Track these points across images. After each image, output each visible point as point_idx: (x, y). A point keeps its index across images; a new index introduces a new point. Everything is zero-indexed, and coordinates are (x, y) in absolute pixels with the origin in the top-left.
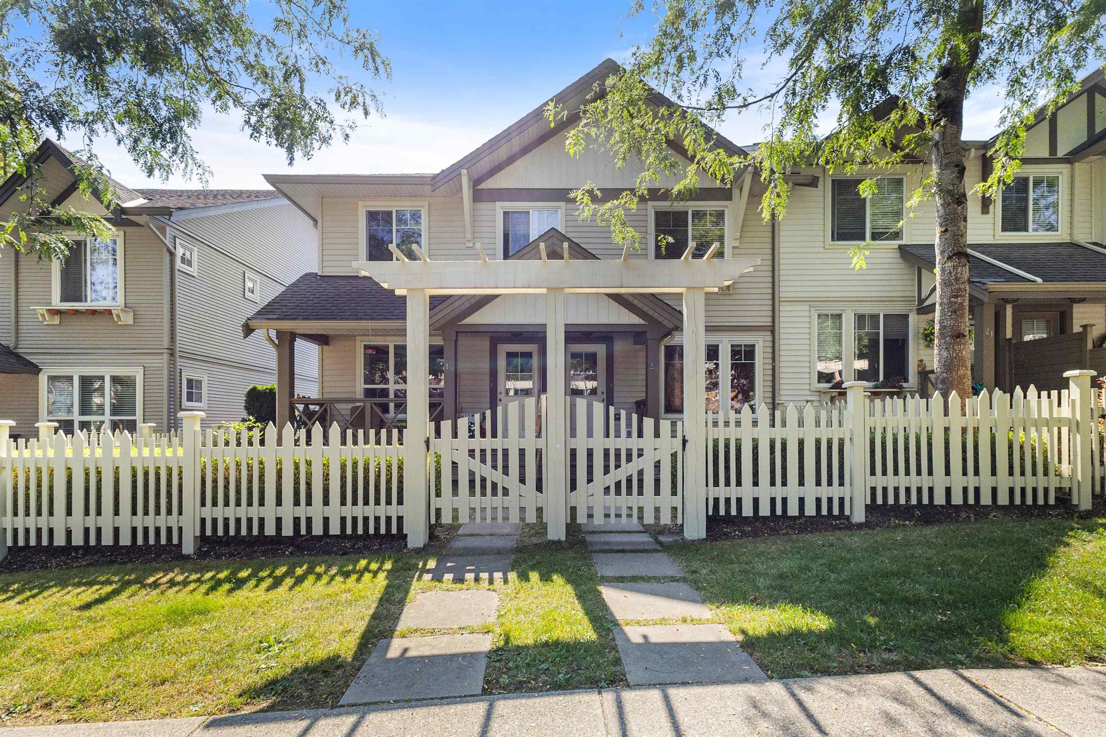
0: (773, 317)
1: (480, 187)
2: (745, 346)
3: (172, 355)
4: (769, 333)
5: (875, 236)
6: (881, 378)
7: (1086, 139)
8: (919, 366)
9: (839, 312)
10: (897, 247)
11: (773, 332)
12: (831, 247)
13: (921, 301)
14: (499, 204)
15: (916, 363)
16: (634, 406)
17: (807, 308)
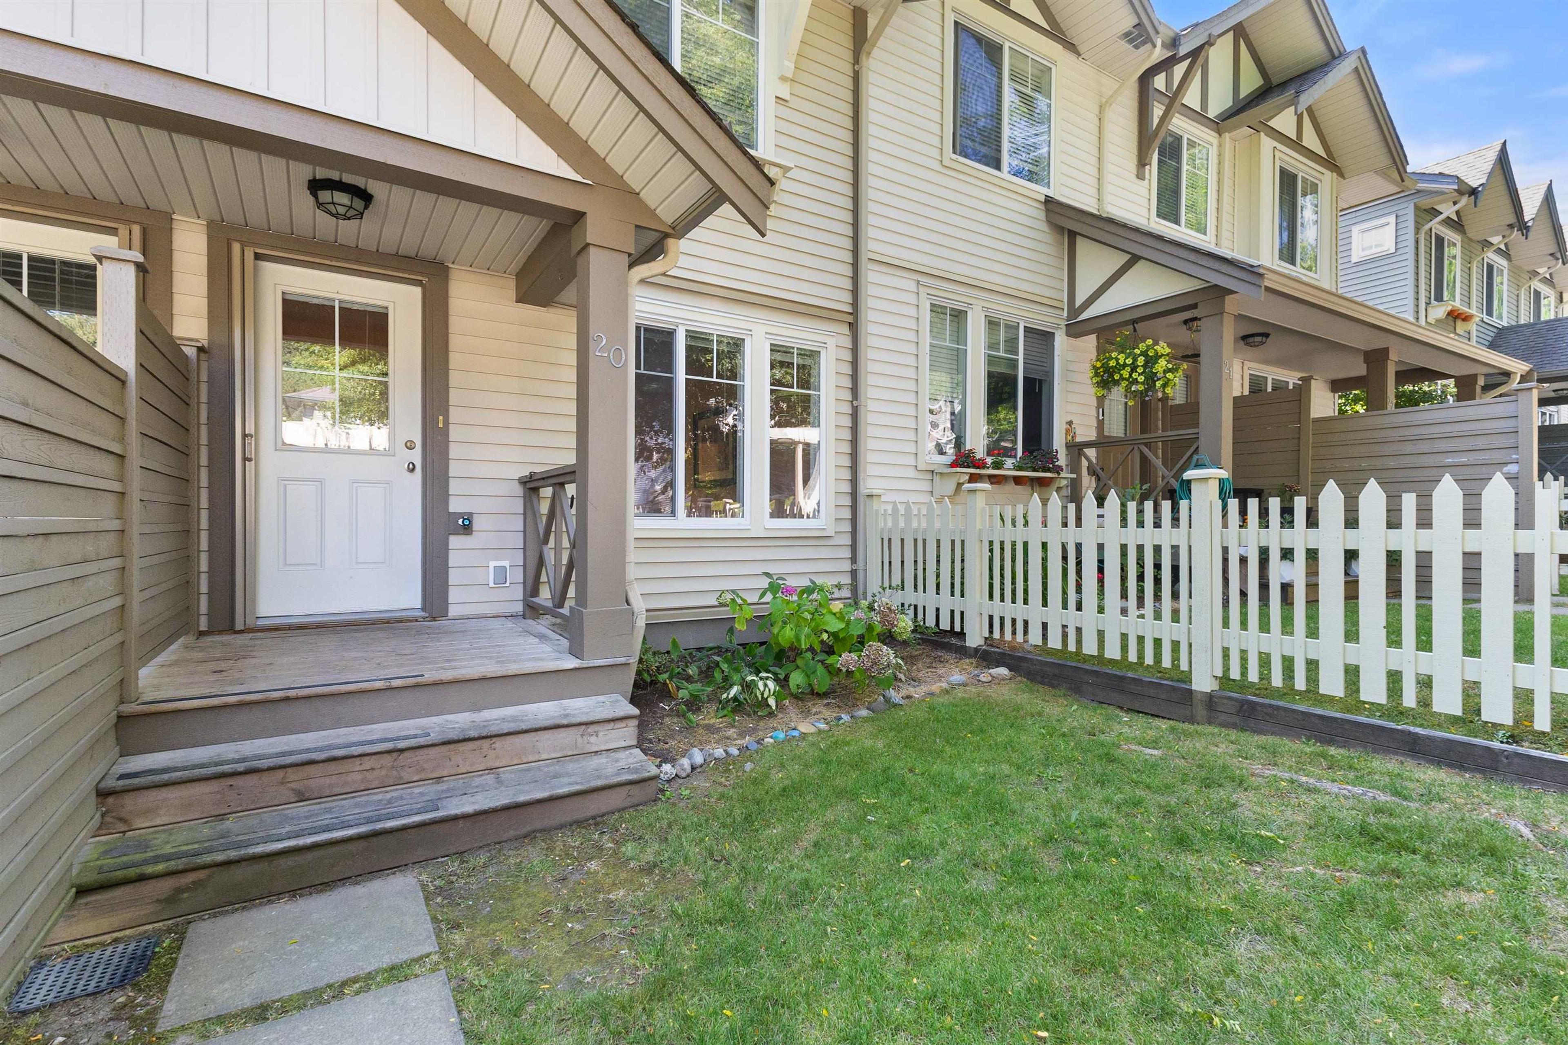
0: (855, 292)
2: (800, 351)
4: (846, 330)
6: (1020, 453)
7: (1231, 104)
8: (1067, 431)
9: (963, 307)
10: (1041, 197)
11: (854, 326)
12: (952, 166)
13: (1074, 311)
15: (1065, 426)
16: (519, 490)
17: (912, 286)
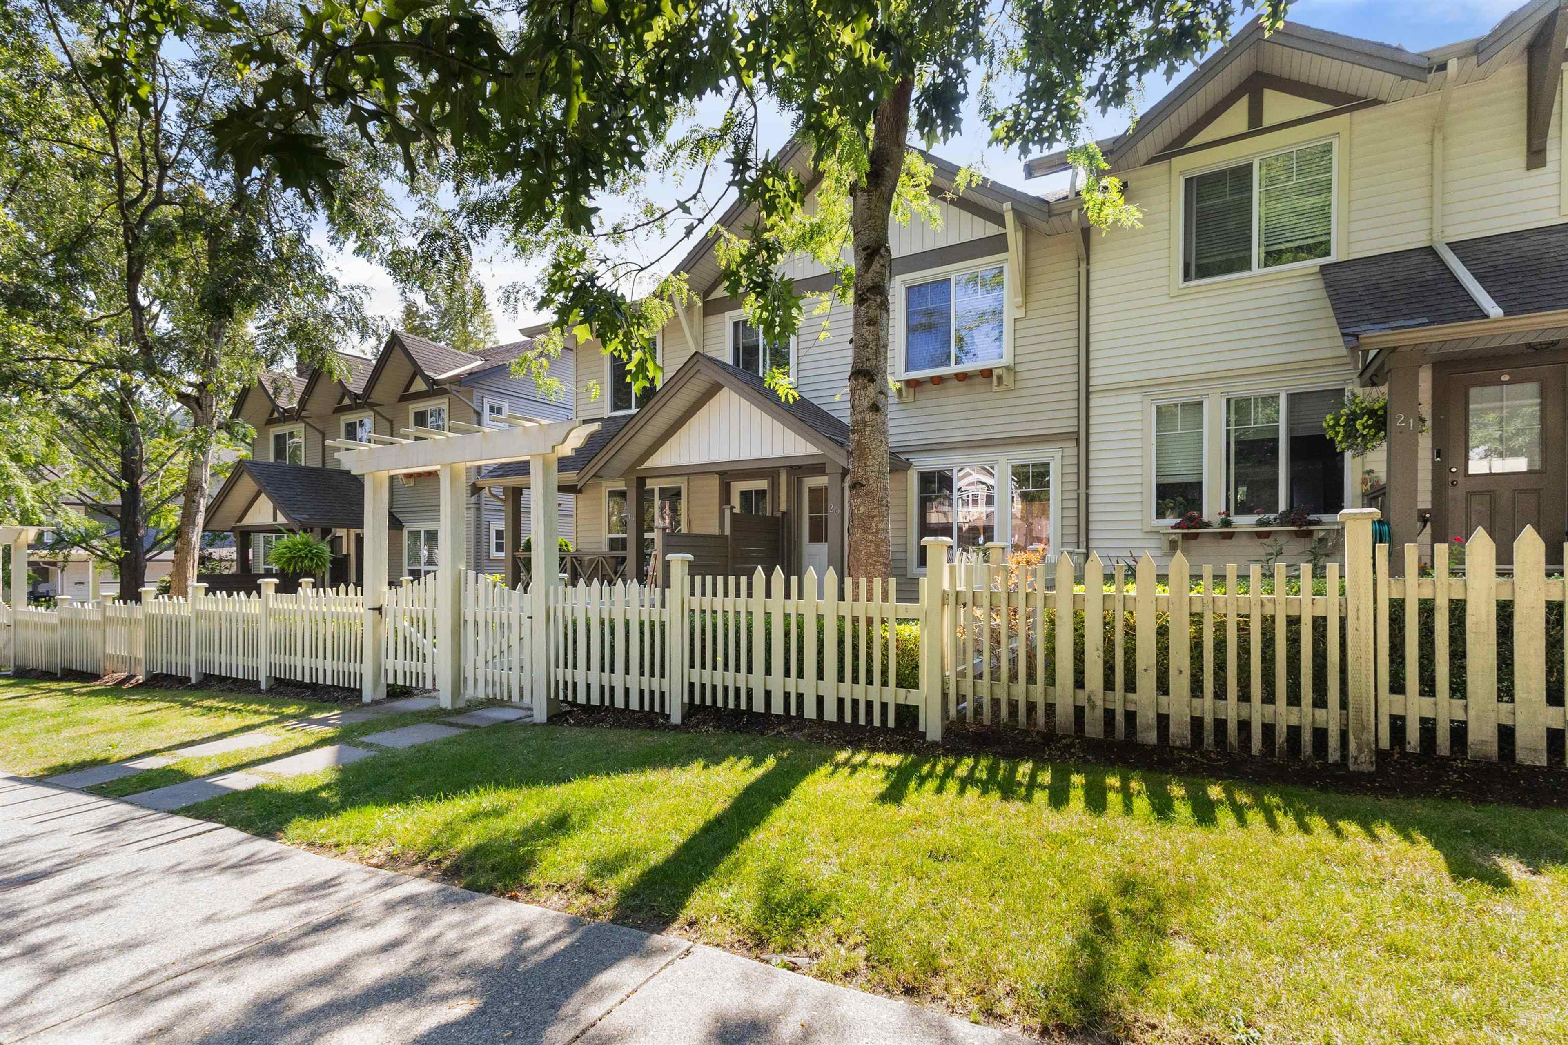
1: (710, 298)
2: (1033, 465)
3: (478, 509)
4: (1072, 444)
5: (1273, 257)
6: (1282, 506)
8: (1366, 482)
9: (1198, 399)
10: (1317, 269)
12: (1184, 292)
14: (728, 314)
15: (1359, 477)
17: (1138, 398)
